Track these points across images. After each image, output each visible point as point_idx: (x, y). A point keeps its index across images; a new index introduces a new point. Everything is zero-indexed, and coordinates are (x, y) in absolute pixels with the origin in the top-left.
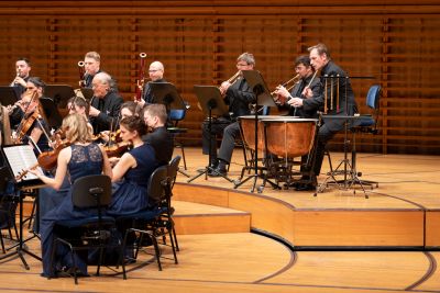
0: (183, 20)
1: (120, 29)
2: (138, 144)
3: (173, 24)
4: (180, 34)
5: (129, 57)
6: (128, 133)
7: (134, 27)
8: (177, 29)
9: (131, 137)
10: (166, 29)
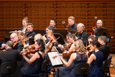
0: (106, 3)
1: (81, 7)
2: (97, 50)
3: (102, 5)
4: (105, 9)
5: (85, 18)
6: (92, 46)
7: (87, 6)
8: (104, 7)
9: (94, 48)
10: (99, 7)
